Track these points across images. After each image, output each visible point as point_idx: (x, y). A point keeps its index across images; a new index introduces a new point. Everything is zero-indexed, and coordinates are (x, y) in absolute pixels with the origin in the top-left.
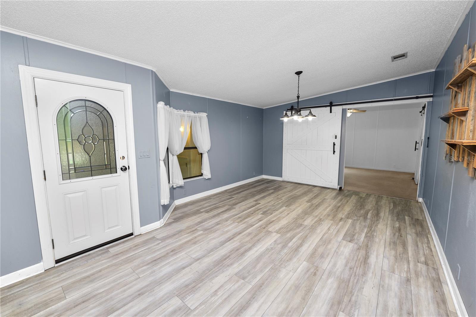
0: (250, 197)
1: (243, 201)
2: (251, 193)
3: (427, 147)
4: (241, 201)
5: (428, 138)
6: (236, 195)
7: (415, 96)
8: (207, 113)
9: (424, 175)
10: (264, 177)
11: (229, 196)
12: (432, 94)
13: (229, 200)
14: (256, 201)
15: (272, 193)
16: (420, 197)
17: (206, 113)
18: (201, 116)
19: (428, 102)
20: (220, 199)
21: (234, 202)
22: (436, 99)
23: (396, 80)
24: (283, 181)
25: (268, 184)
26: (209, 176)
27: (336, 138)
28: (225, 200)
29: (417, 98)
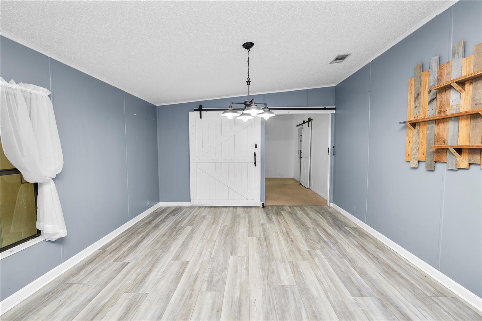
0: (160, 252)
1: (153, 267)
2: (158, 242)
3: (334, 155)
4: (148, 268)
5: (334, 147)
6: (132, 256)
7: (324, 107)
8: (49, 89)
9: (333, 181)
10: (162, 204)
11: (115, 261)
12: (334, 107)
13: (120, 276)
14: (177, 258)
15: (192, 232)
16: (331, 202)
17: (46, 90)
18: (31, 93)
19: (332, 114)
20: (97, 277)
21: (134, 276)
22: (339, 112)
23: (307, 89)
24: (193, 207)
25: (174, 215)
26: (62, 233)
27: (256, 147)
28: (112, 278)
29: (325, 109)
